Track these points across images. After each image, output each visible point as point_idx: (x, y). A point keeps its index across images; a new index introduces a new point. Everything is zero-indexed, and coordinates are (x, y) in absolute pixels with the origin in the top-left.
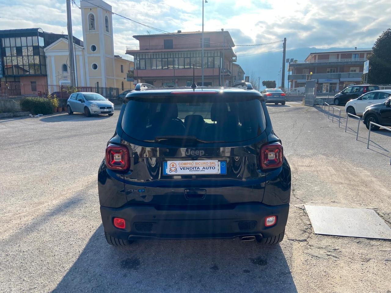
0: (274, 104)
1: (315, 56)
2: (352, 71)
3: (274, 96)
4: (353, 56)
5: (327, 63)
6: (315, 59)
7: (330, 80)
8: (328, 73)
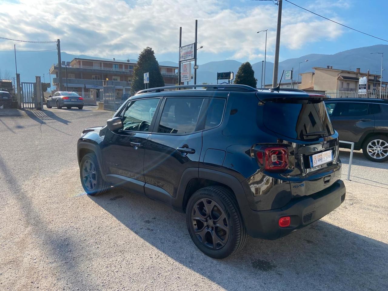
0: (78, 108)
1: (79, 62)
2: (114, 80)
3: (72, 100)
4: (114, 66)
5: (92, 70)
6: (80, 64)
7: (97, 87)
8: (93, 79)
